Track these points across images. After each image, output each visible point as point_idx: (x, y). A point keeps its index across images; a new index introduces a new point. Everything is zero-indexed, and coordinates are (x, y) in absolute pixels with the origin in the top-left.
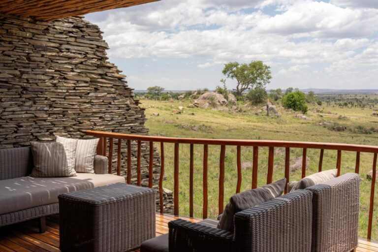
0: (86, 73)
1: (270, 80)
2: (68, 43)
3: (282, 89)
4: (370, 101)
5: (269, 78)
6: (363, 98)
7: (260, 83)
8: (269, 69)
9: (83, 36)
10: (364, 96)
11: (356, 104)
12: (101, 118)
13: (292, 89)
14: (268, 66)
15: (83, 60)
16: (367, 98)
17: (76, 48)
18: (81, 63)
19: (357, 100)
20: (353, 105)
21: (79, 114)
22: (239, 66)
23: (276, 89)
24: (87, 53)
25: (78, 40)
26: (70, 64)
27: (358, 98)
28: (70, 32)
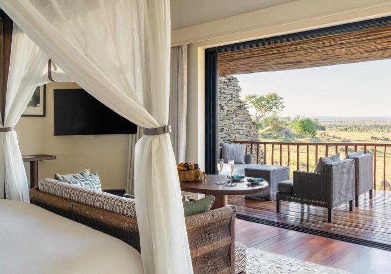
0: (231, 106)
1: (283, 109)
2: (224, 89)
3: (291, 117)
4: (365, 126)
5: (283, 107)
6: (361, 124)
7: (275, 112)
8: (283, 100)
9: (231, 85)
10: (361, 122)
11: (354, 129)
12: (238, 132)
13: (299, 116)
14: (281, 97)
15: (230, 98)
16: (363, 124)
17: (228, 91)
18: (230, 100)
19: (355, 127)
20: (352, 130)
21: (228, 130)
22: (257, 98)
23: (286, 117)
24: (232, 94)
25: (229, 87)
26: (225, 101)
27: (356, 124)
28: (225, 82)
